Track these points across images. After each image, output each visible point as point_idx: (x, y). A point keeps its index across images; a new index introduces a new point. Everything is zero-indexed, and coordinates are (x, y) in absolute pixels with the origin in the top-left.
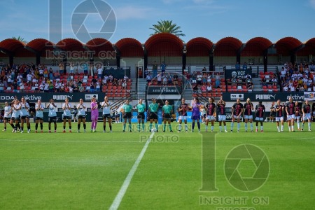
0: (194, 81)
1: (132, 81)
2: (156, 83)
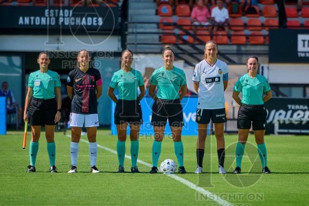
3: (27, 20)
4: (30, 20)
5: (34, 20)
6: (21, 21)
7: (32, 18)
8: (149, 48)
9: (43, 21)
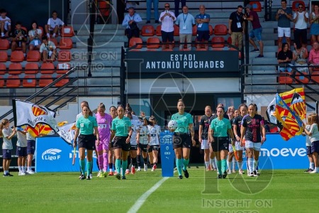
0: (284, 32)
1: (75, 33)
2: (158, 39)
3: (153, 65)
4: (156, 64)
5: (161, 64)
6: (148, 66)
7: (159, 63)
8: (267, 89)
9: (169, 65)
